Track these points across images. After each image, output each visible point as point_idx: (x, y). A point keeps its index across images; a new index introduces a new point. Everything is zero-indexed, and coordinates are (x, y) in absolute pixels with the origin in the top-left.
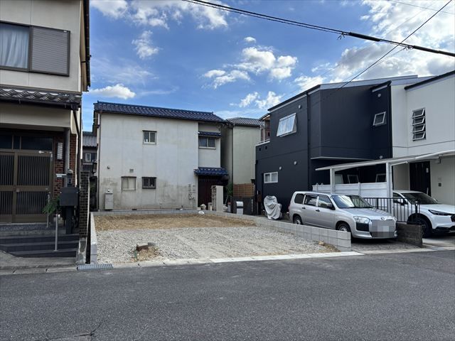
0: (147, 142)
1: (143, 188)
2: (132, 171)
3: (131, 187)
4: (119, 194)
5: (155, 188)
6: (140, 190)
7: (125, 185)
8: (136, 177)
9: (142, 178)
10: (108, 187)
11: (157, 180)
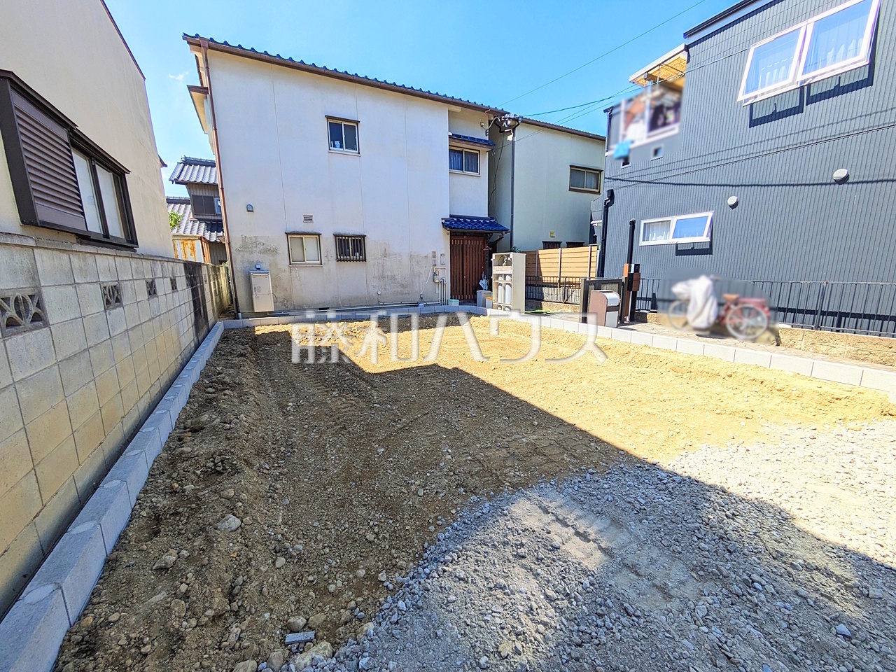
0: (338, 149)
1: (338, 260)
2: (308, 219)
4: (285, 276)
5: (364, 260)
6: (331, 263)
7: (296, 252)
8: (319, 235)
9: (336, 236)
10: (255, 257)
11: (367, 241)
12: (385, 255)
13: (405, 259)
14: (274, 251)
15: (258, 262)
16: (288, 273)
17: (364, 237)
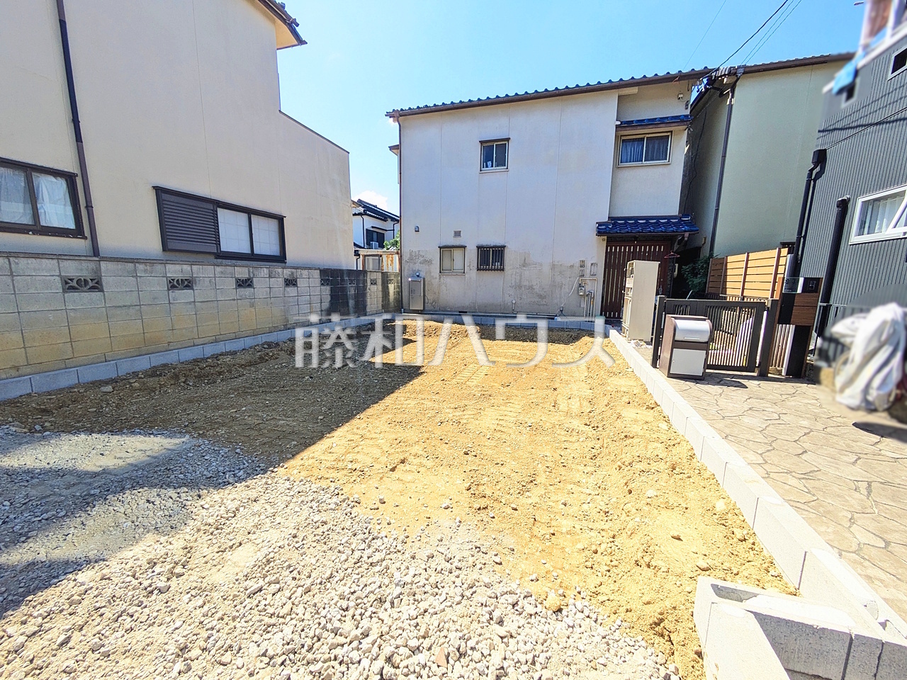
0: (490, 169)
1: (479, 269)
3: (458, 267)
4: (436, 282)
5: (503, 270)
6: (472, 273)
7: (447, 264)
8: (465, 247)
9: (479, 247)
10: (417, 267)
11: (506, 251)
12: (524, 264)
13: (546, 269)
14: (429, 262)
15: (418, 271)
16: (437, 280)
17: (504, 247)
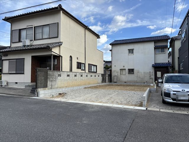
0: (130, 54)
1: (129, 74)
2: (124, 66)
3: (124, 73)
4: (119, 76)
5: (134, 74)
6: (127, 74)
7: (122, 72)
8: (125, 69)
9: (128, 69)
10: (115, 73)
11: (134, 70)
12: (138, 72)
13: (143, 73)
